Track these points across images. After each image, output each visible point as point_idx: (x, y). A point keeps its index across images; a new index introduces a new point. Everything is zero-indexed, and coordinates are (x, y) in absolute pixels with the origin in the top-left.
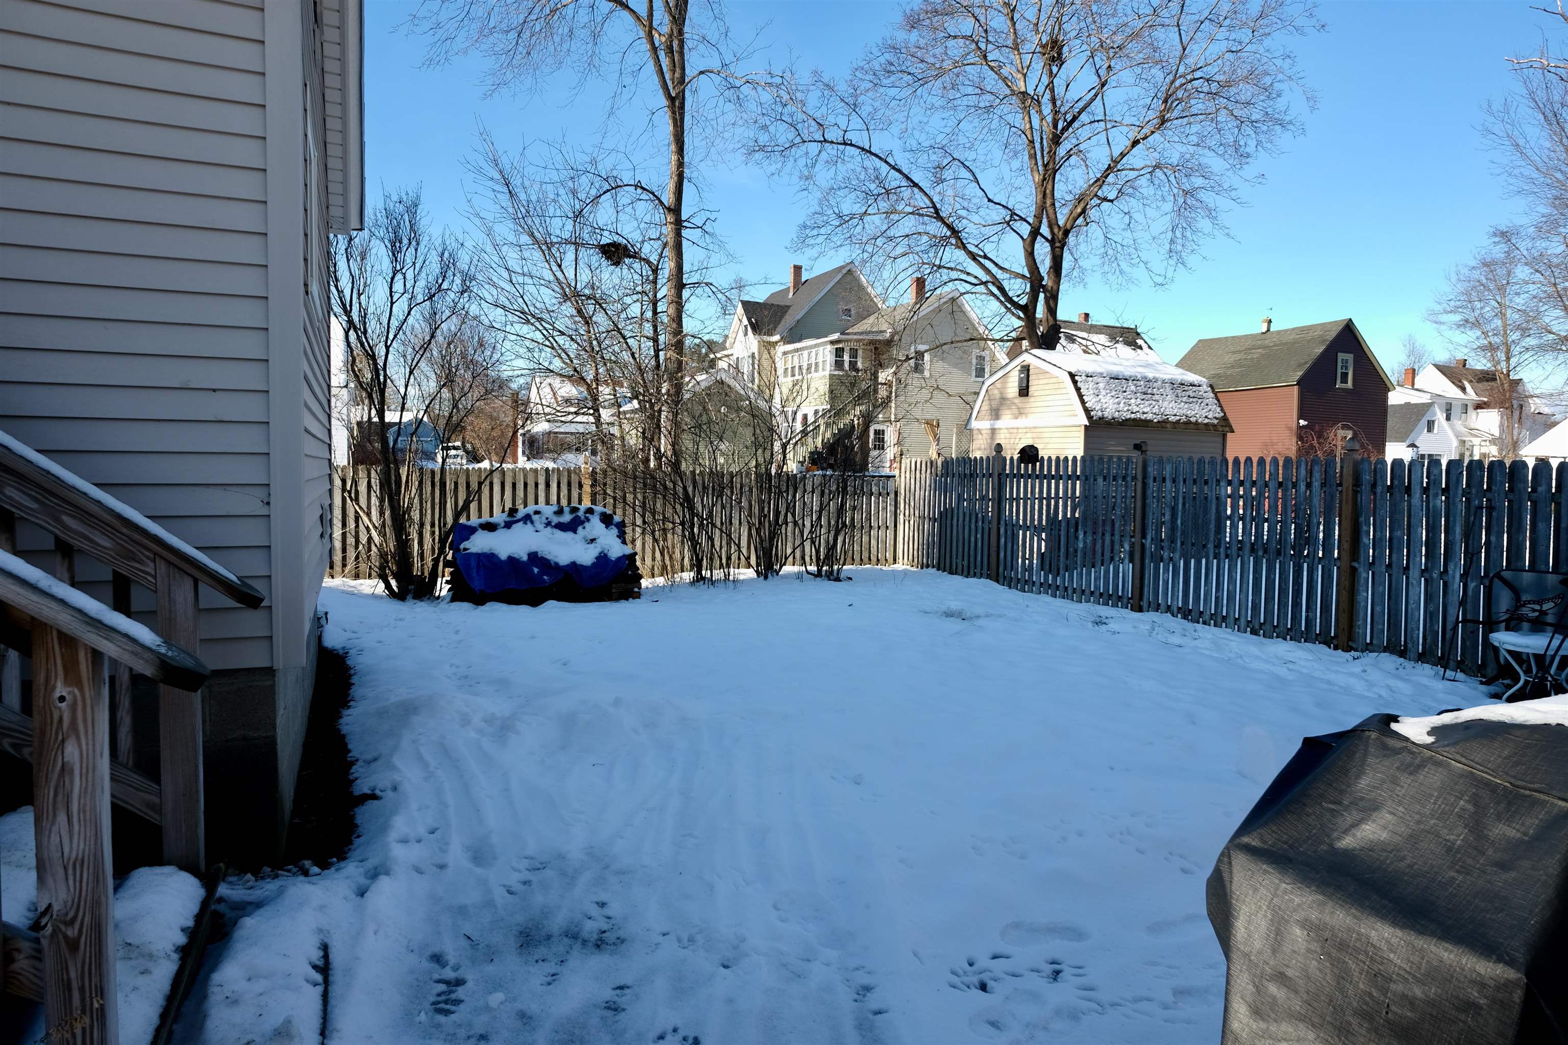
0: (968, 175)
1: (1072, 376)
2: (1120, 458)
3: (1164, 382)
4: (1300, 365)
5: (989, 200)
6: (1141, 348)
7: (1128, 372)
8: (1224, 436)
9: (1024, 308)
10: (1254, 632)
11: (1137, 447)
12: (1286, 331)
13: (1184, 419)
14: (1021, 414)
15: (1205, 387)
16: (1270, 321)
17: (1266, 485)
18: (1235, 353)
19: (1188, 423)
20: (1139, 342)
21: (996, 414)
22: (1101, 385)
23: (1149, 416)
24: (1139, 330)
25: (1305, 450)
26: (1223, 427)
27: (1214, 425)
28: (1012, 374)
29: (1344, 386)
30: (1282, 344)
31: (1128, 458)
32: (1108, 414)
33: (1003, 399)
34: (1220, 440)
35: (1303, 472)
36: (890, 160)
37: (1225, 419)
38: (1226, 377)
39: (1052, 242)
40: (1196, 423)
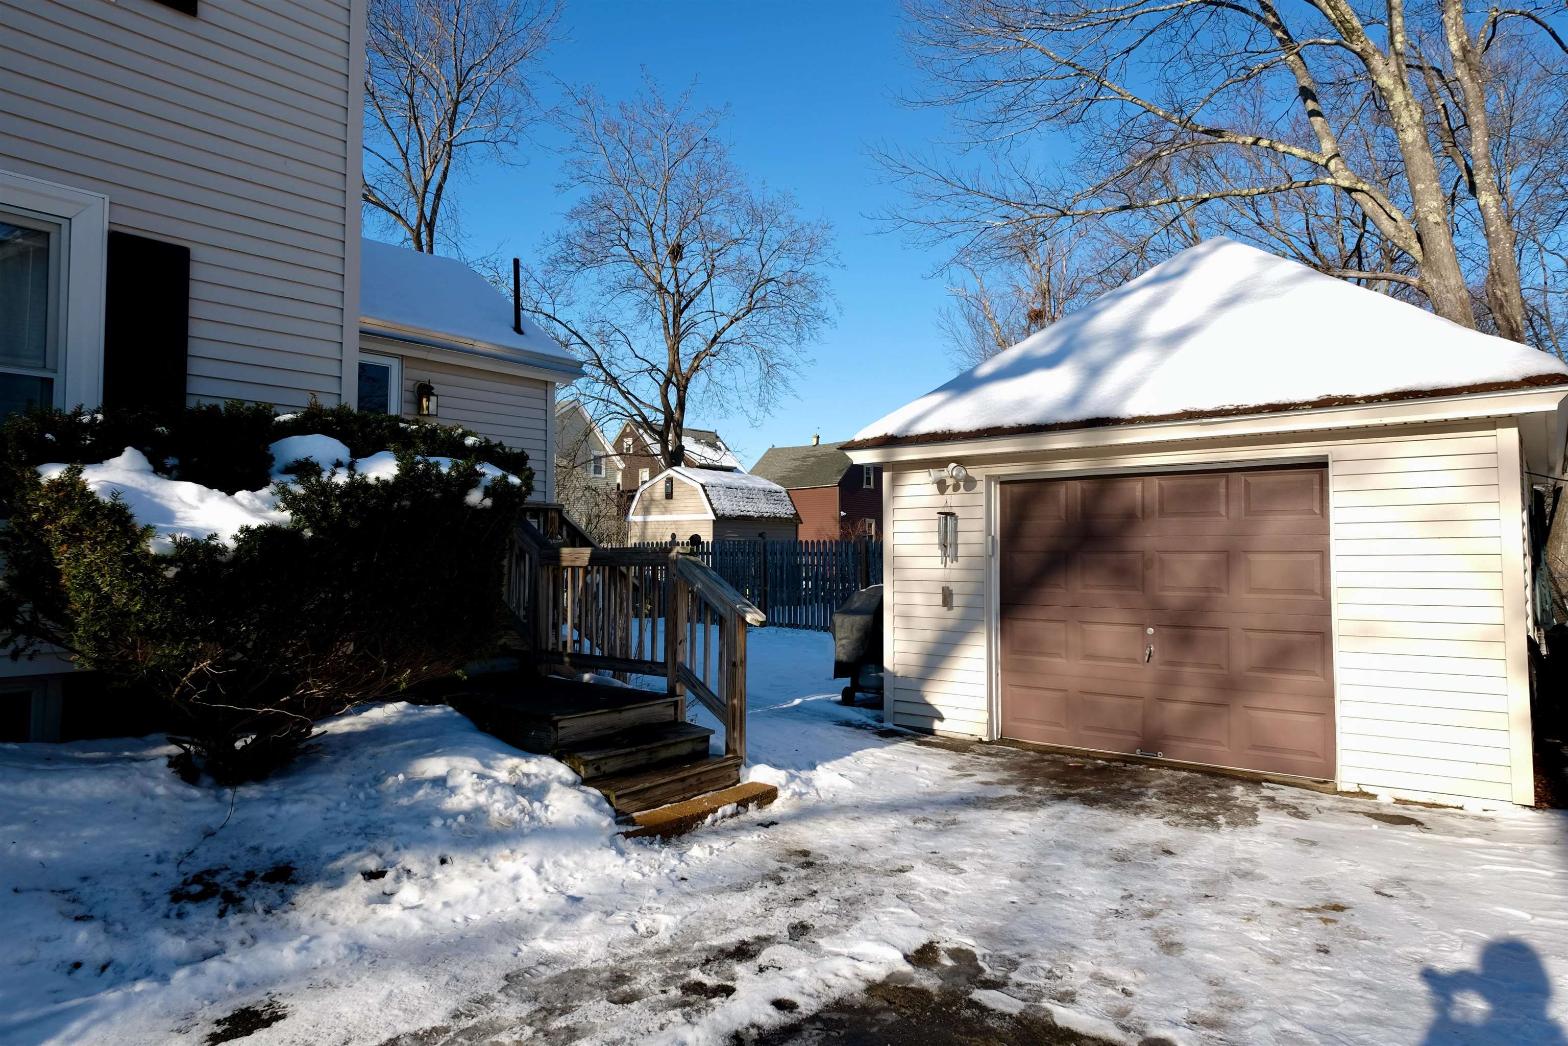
0: (622, 338)
1: (703, 486)
2: (734, 541)
3: (759, 490)
4: (839, 471)
5: (636, 356)
6: (720, 449)
7: (736, 485)
8: (797, 526)
9: (660, 434)
10: (825, 631)
11: (761, 535)
12: (830, 445)
13: (772, 515)
14: (666, 511)
15: (784, 494)
16: (818, 437)
17: (828, 554)
18: (794, 460)
19: (775, 517)
20: (719, 443)
21: (646, 511)
22: (721, 493)
23: (752, 514)
24: (718, 434)
25: (845, 535)
26: (796, 520)
27: (790, 519)
28: (660, 483)
29: (868, 487)
30: (826, 455)
31: (755, 542)
32: (727, 513)
33: (652, 500)
34: (794, 528)
35: (844, 548)
36: (569, 325)
37: (797, 515)
38: (790, 478)
39: (677, 387)
40: (780, 518)
